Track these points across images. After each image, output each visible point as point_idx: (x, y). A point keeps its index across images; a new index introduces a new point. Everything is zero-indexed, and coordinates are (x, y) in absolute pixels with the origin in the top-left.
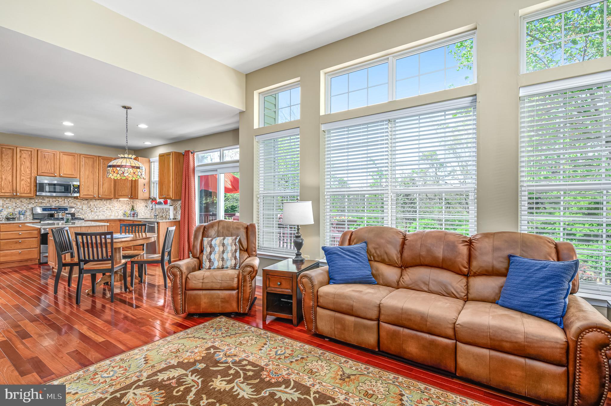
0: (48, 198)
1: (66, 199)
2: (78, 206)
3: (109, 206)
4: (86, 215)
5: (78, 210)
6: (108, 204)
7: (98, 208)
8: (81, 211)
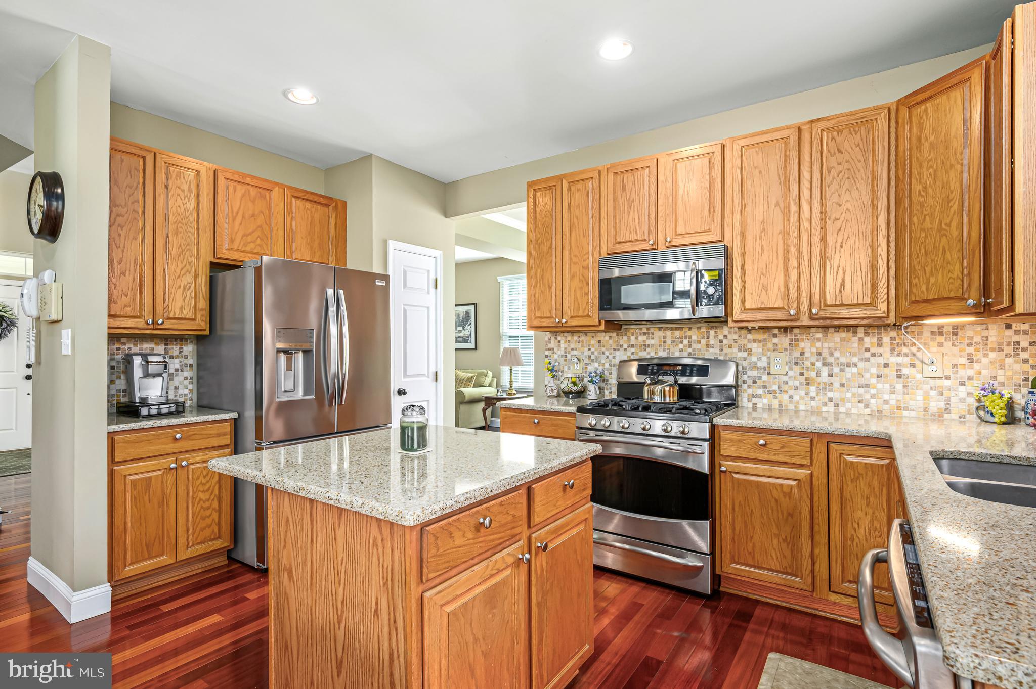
0: (660, 329)
1: (712, 332)
2: (754, 359)
3: (894, 360)
4: (785, 397)
5: (754, 373)
6: (886, 349)
7: (836, 370)
8: (765, 377)
